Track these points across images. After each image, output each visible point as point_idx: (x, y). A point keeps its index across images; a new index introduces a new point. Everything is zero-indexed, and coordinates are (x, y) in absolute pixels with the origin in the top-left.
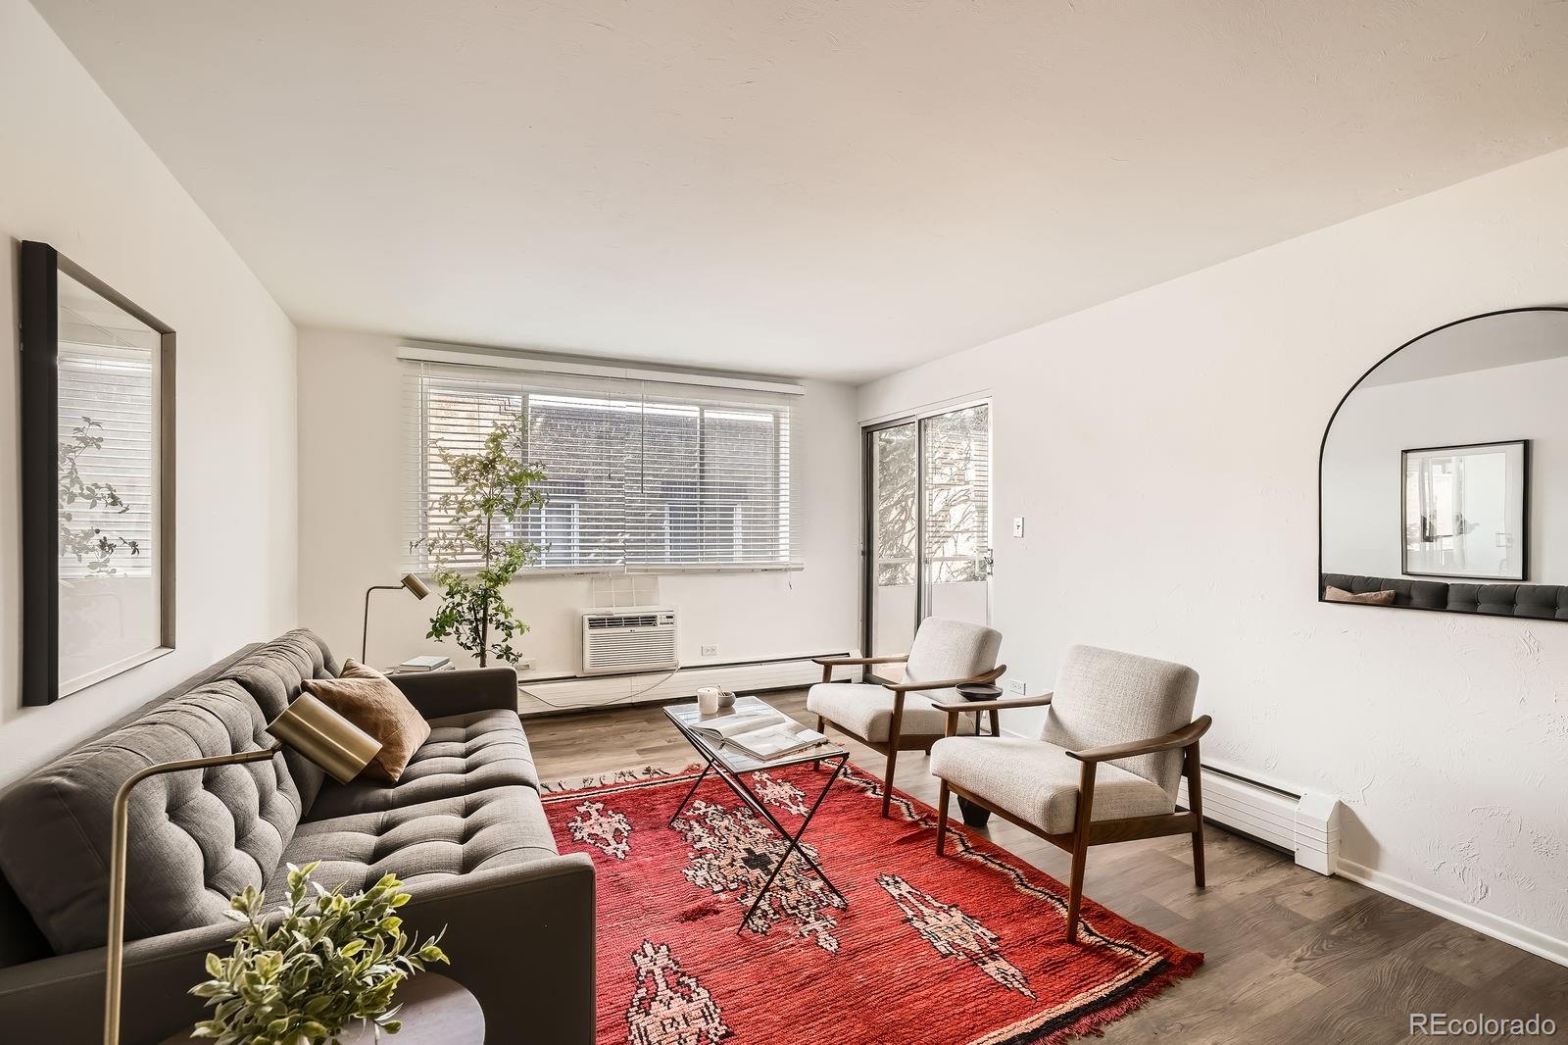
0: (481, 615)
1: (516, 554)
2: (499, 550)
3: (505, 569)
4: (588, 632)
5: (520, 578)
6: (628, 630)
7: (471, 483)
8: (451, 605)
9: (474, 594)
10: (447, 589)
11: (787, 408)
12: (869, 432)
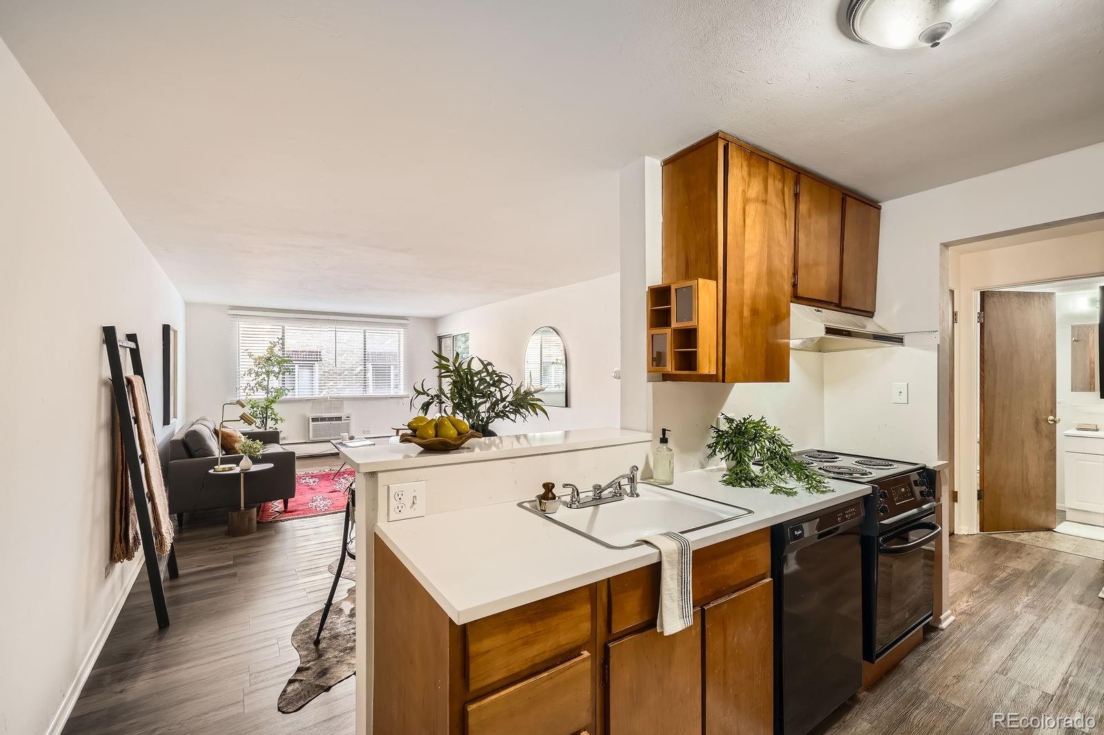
0: (265, 415)
1: (280, 391)
2: (272, 390)
3: (275, 398)
4: (311, 424)
6: (329, 422)
7: (261, 365)
9: (262, 407)
11: (402, 330)
12: (440, 339)
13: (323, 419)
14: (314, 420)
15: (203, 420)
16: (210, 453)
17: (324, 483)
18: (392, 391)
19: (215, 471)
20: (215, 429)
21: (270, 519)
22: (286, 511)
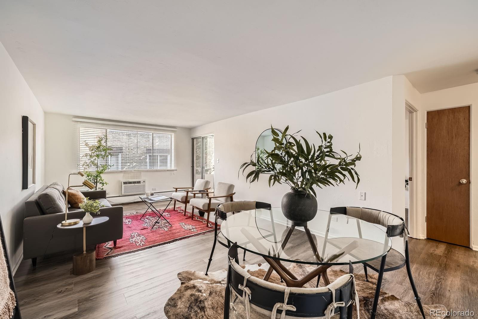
0: (95, 181)
1: (105, 167)
2: (100, 166)
3: (102, 170)
4: (123, 185)
5: (105, 173)
6: (133, 184)
7: (93, 151)
8: (88, 179)
9: (94, 176)
10: (87, 175)
11: (173, 134)
12: (193, 139)
13: (130, 183)
14: (125, 183)
15: (55, 184)
16: (60, 210)
17: (135, 222)
18: (159, 167)
19: (62, 226)
20: (63, 191)
21: (105, 255)
22: (115, 247)
